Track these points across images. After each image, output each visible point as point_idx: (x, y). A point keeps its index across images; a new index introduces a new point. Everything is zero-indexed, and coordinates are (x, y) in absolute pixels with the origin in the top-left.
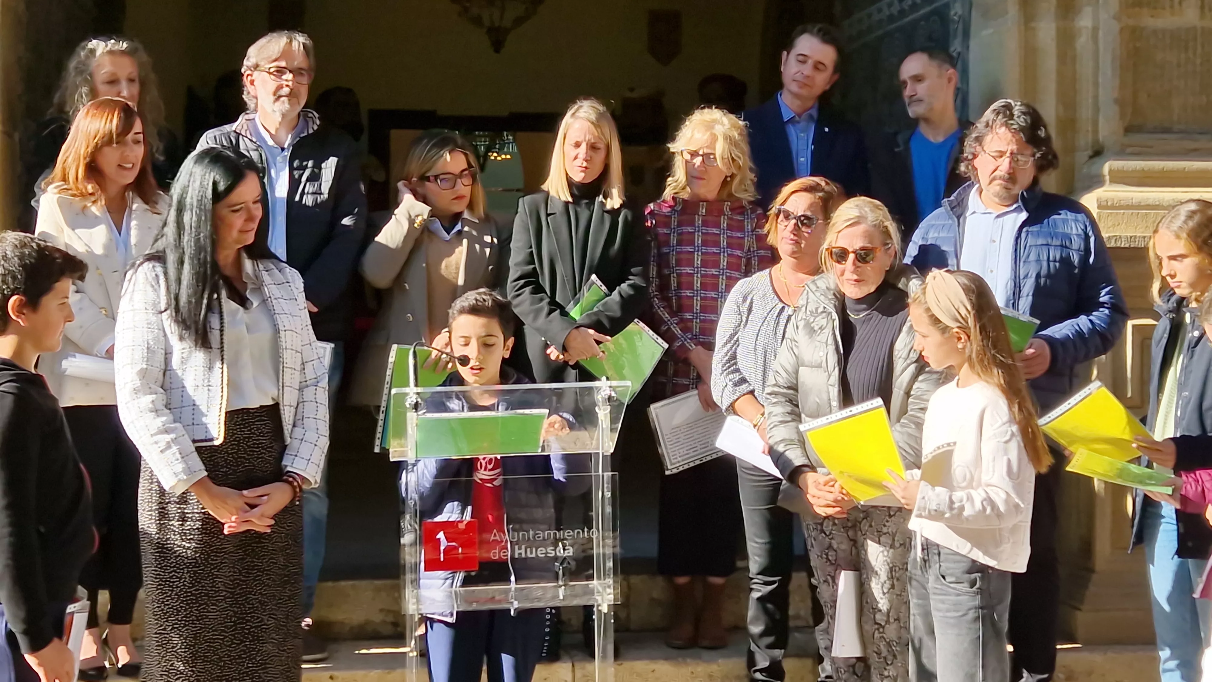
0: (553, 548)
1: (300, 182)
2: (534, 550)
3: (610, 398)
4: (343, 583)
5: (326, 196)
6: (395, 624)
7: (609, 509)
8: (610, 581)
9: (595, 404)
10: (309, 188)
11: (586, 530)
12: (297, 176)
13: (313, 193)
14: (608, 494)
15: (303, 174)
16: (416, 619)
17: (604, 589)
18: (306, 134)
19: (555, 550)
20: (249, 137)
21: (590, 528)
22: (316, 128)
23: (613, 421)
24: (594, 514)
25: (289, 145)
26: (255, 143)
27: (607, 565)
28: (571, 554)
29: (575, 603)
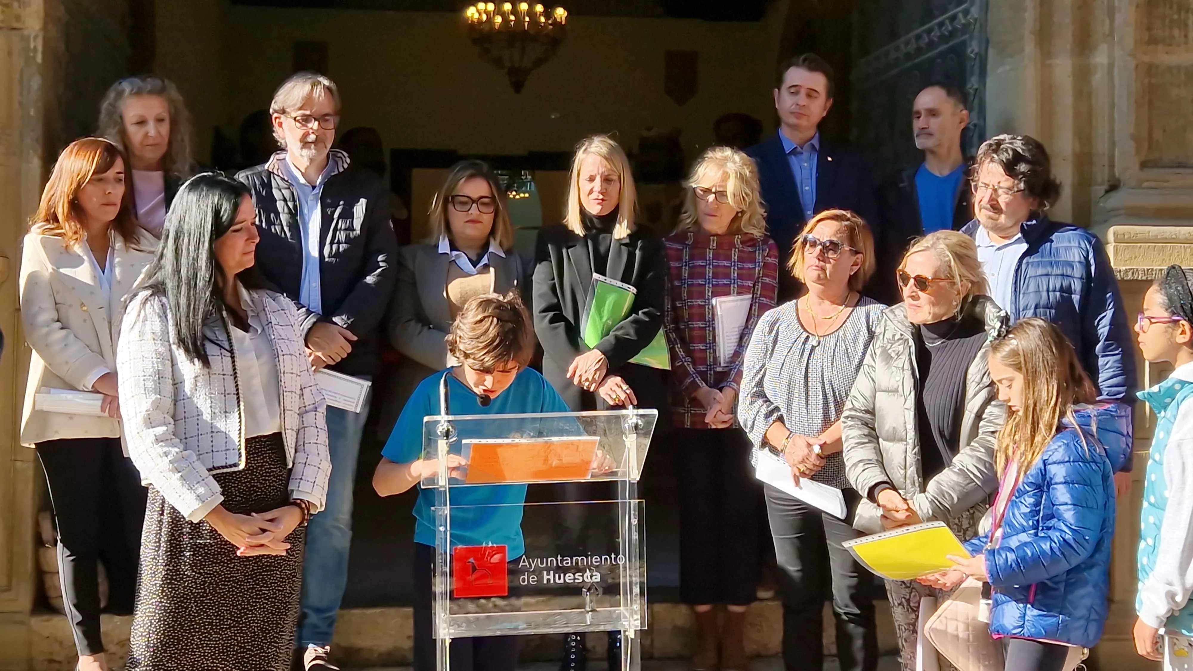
0: (581, 574)
2: (562, 575)
3: (636, 427)
5: (358, 232)
7: (635, 536)
8: (636, 607)
9: (621, 433)
10: (342, 225)
11: (613, 556)
12: (329, 212)
13: (346, 230)
14: (635, 522)
15: (335, 211)
17: (631, 614)
18: (336, 172)
19: (582, 576)
20: (281, 175)
21: (617, 554)
22: (346, 166)
23: (639, 448)
24: (620, 540)
25: (320, 183)
26: (287, 181)
27: (634, 591)
28: (599, 580)
29: (602, 628)
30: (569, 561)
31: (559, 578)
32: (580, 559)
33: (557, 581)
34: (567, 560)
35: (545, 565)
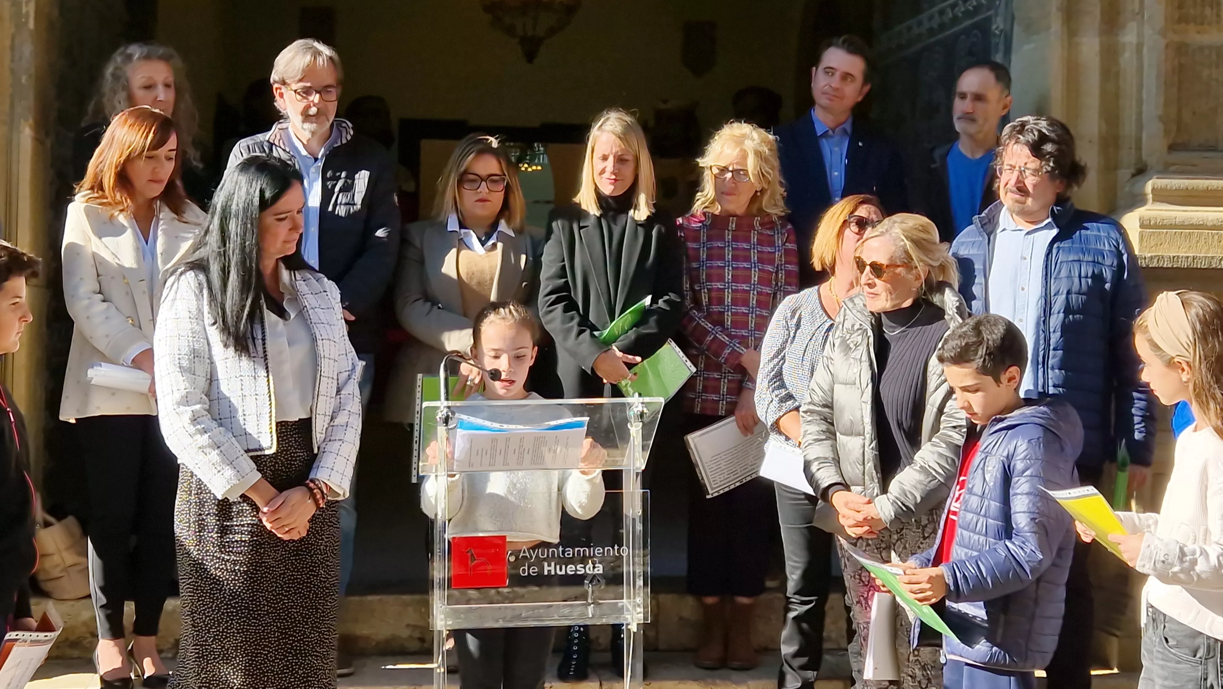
0: (582, 566)
1: (334, 193)
2: (564, 567)
3: (642, 415)
4: (370, 598)
5: (359, 207)
6: (422, 640)
7: (639, 527)
8: (639, 600)
9: (626, 421)
10: (342, 199)
11: (616, 547)
12: (330, 187)
13: (346, 204)
14: (639, 512)
15: (336, 184)
16: (444, 635)
17: (634, 607)
18: (339, 144)
19: (584, 568)
20: (283, 147)
21: (620, 545)
22: (349, 138)
23: (645, 438)
24: (624, 531)
25: (322, 156)
26: (289, 153)
27: (637, 583)
28: (601, 572)
29: (604, 621)
30: (571, 553)
31: (561, 570)
32: (582, 550)
33: (559, 572)
34: (569, 551)
35: (546, 556)
